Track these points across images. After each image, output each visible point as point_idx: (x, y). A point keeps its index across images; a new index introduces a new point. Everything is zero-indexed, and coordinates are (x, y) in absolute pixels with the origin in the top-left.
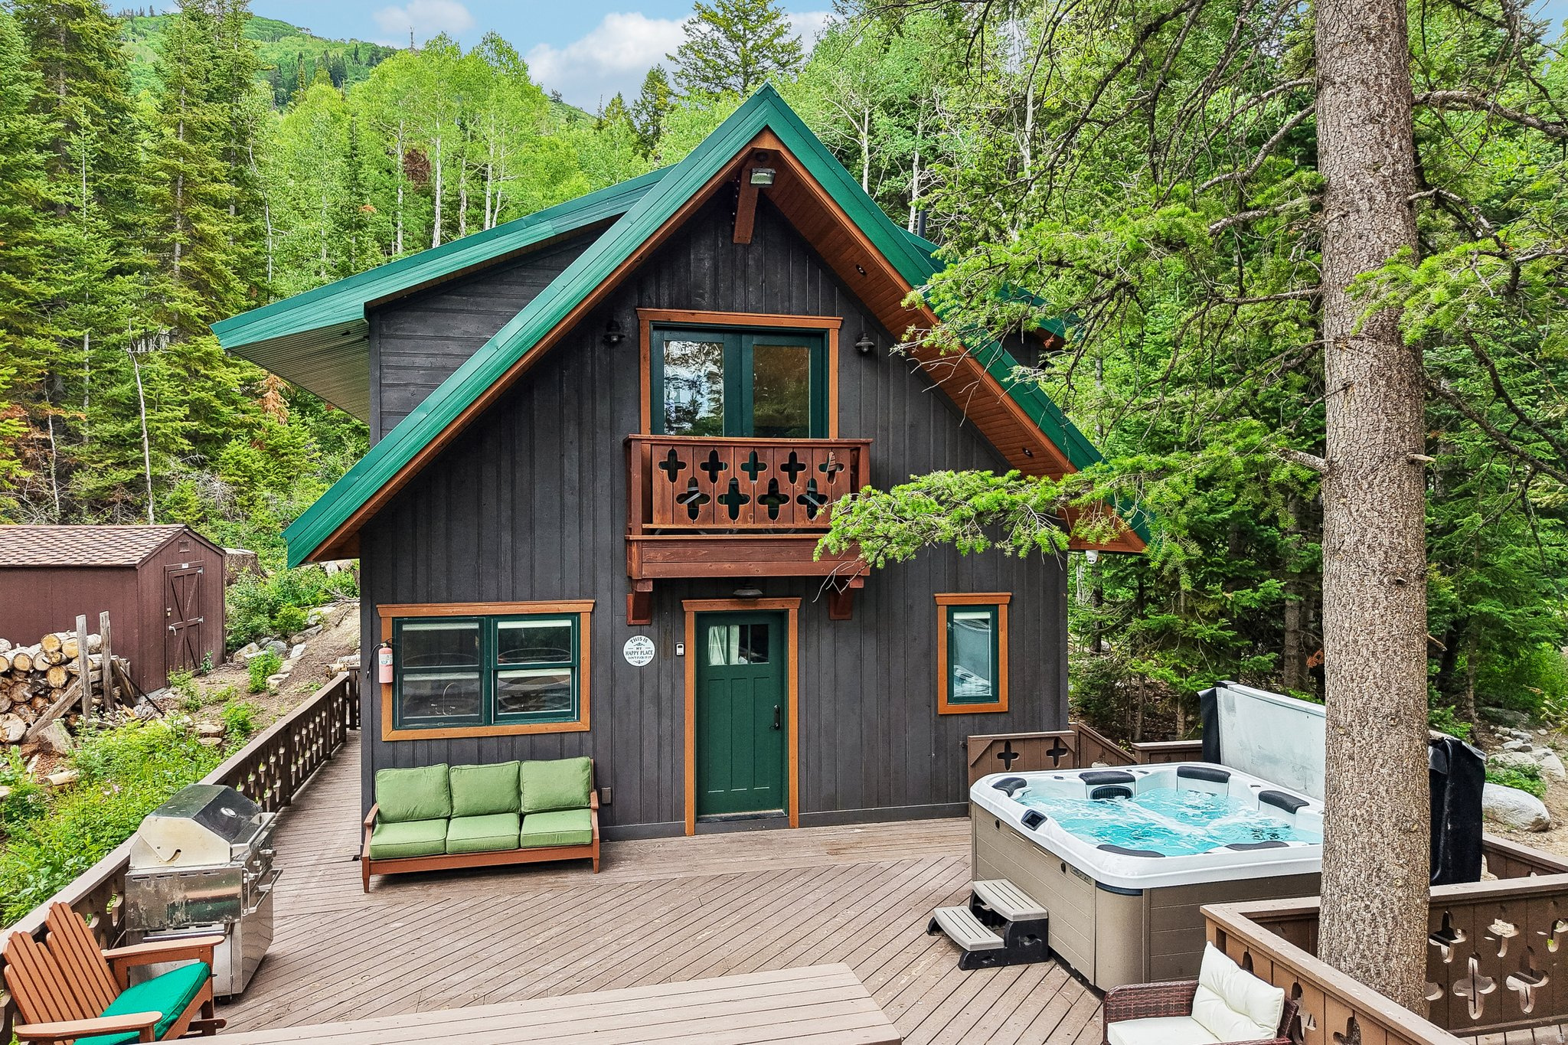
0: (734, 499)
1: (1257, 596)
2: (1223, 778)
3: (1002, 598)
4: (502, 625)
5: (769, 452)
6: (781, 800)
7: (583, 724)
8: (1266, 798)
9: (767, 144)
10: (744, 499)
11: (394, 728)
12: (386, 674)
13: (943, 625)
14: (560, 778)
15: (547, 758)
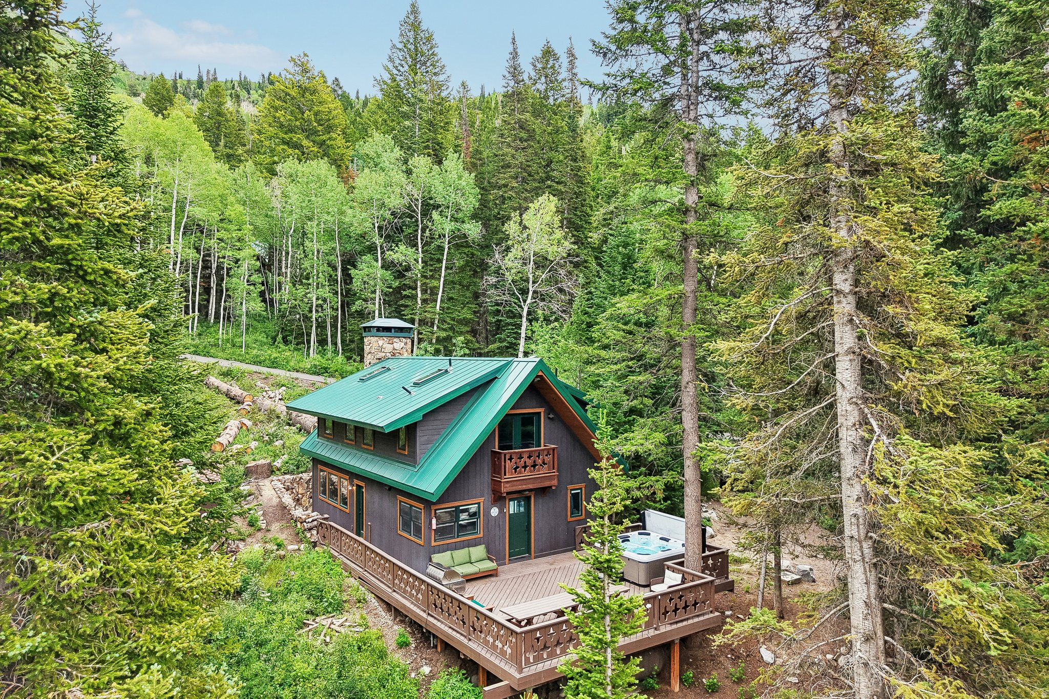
0: (525, 467)
2: (649, 534)
3: (583, 486)
4: (461, 508)
5: (534, 452)
6: (529, 551)
7: (481, 535)
8: (661, 539)
9: (540, 374)
10: (528, 466)
11: (435, 542)
12: (434, 527)
13: (569, 495)
14: (479, 551)
15: (476, 545)
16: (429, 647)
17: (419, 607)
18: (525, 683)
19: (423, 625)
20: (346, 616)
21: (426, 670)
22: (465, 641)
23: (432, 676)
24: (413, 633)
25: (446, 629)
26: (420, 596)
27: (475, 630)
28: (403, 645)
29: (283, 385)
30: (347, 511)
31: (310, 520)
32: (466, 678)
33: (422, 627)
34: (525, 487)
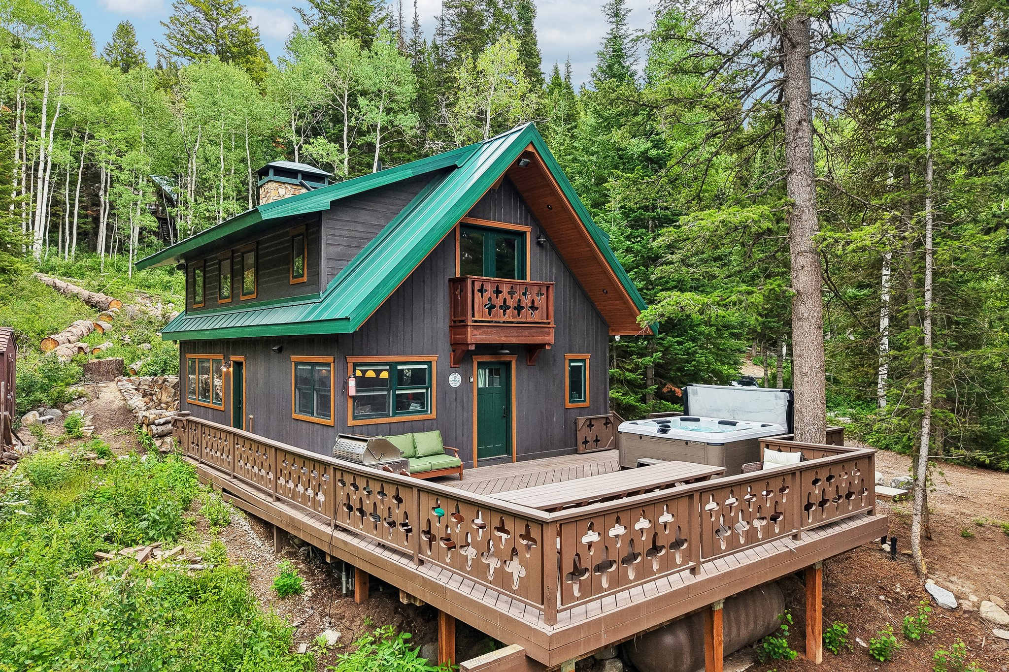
0: (505, 307)
1: (652, 359)
3: (587, 356)
4: (399, 367)
5: (518, 286)
6: (508, 451)
7: (434, 416)
9: (531, 149)
10: (509, 307)
11: (353, 419)
12: (352, 392)
13: (567, 369)
14: (430, 440)
15: (423, 431)
16: (339, 596)
17: (319, 519)
18: (567, 647)
19: (326, 549)
20: (183, 544)
21: (331, 636)
22: (410, 566)
23: (342, 647)
24: (310, 574)
25: (371, 549)
26: (321, 497)
27: (432, 539)
28: (287, 592)
29: (170, 302)
30: (222, 408)
31: (162, 421)
32: (412, 650)
33: (323, 554)
34: (503, 339)
